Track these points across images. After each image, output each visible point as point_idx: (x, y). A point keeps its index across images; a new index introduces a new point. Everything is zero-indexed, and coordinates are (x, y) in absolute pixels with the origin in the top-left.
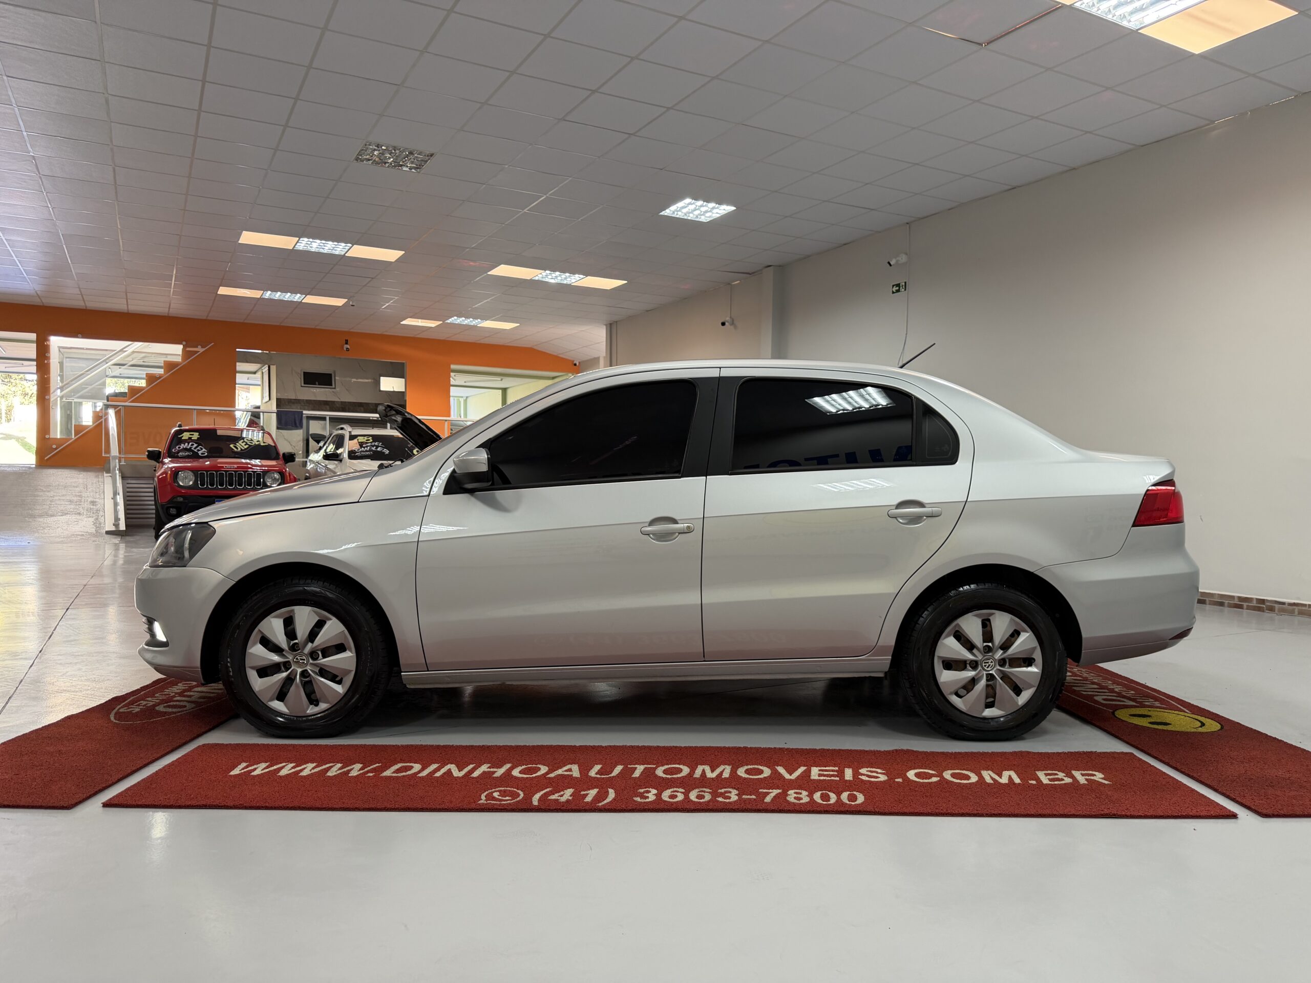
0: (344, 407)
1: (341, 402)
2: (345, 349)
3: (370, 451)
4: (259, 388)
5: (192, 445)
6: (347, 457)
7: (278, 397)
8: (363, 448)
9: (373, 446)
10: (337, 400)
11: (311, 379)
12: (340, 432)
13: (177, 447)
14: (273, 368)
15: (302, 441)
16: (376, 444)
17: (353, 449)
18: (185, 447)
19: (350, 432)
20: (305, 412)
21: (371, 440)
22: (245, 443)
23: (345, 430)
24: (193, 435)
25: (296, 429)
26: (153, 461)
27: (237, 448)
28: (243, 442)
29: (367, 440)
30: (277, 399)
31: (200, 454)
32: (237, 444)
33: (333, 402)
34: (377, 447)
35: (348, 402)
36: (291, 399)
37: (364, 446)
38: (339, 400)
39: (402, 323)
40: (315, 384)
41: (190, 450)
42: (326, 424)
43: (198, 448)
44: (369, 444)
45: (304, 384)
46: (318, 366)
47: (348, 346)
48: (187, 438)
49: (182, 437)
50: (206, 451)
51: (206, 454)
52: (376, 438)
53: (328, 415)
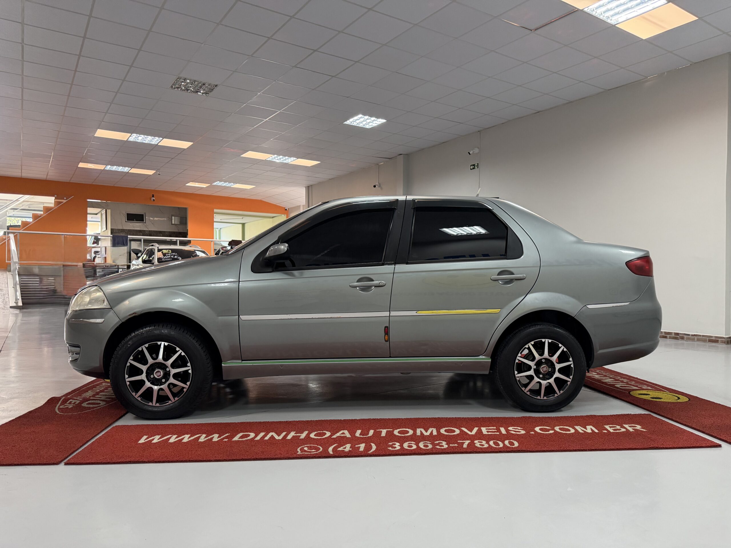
0: (151, 233)
1: (149, 231)
2: (152, 200)
3: (170, 258)
4: (100, 223)
6: (157, 262)
7: (112, 228)
8: (166, 257)
9: (172, 255)
10: (146, 229)
11: (131, 217)
12: (151, 247)
14: (109, 211)
15: (126, 254)
16: (174, 254)
17: (160, 257)
19: (158, 248)
20: (129, 236)
21: (171, 252)
23: (155, 246)
25: (124, 246)
29: (168, 252)
30: (111, 229)
33: (143, 230)
34: (174, 256)
35: (153, 231)
36: (120, 229)
37: (167, 255)
38: (148, 230)
39: (186, 185)
40: (134, 221)
42: (141, 244)
44: (170, 254)
45: (127, 220)
46: (135, 210)
47: (154, 199)
52: (173, 251)
53: (142, 238)
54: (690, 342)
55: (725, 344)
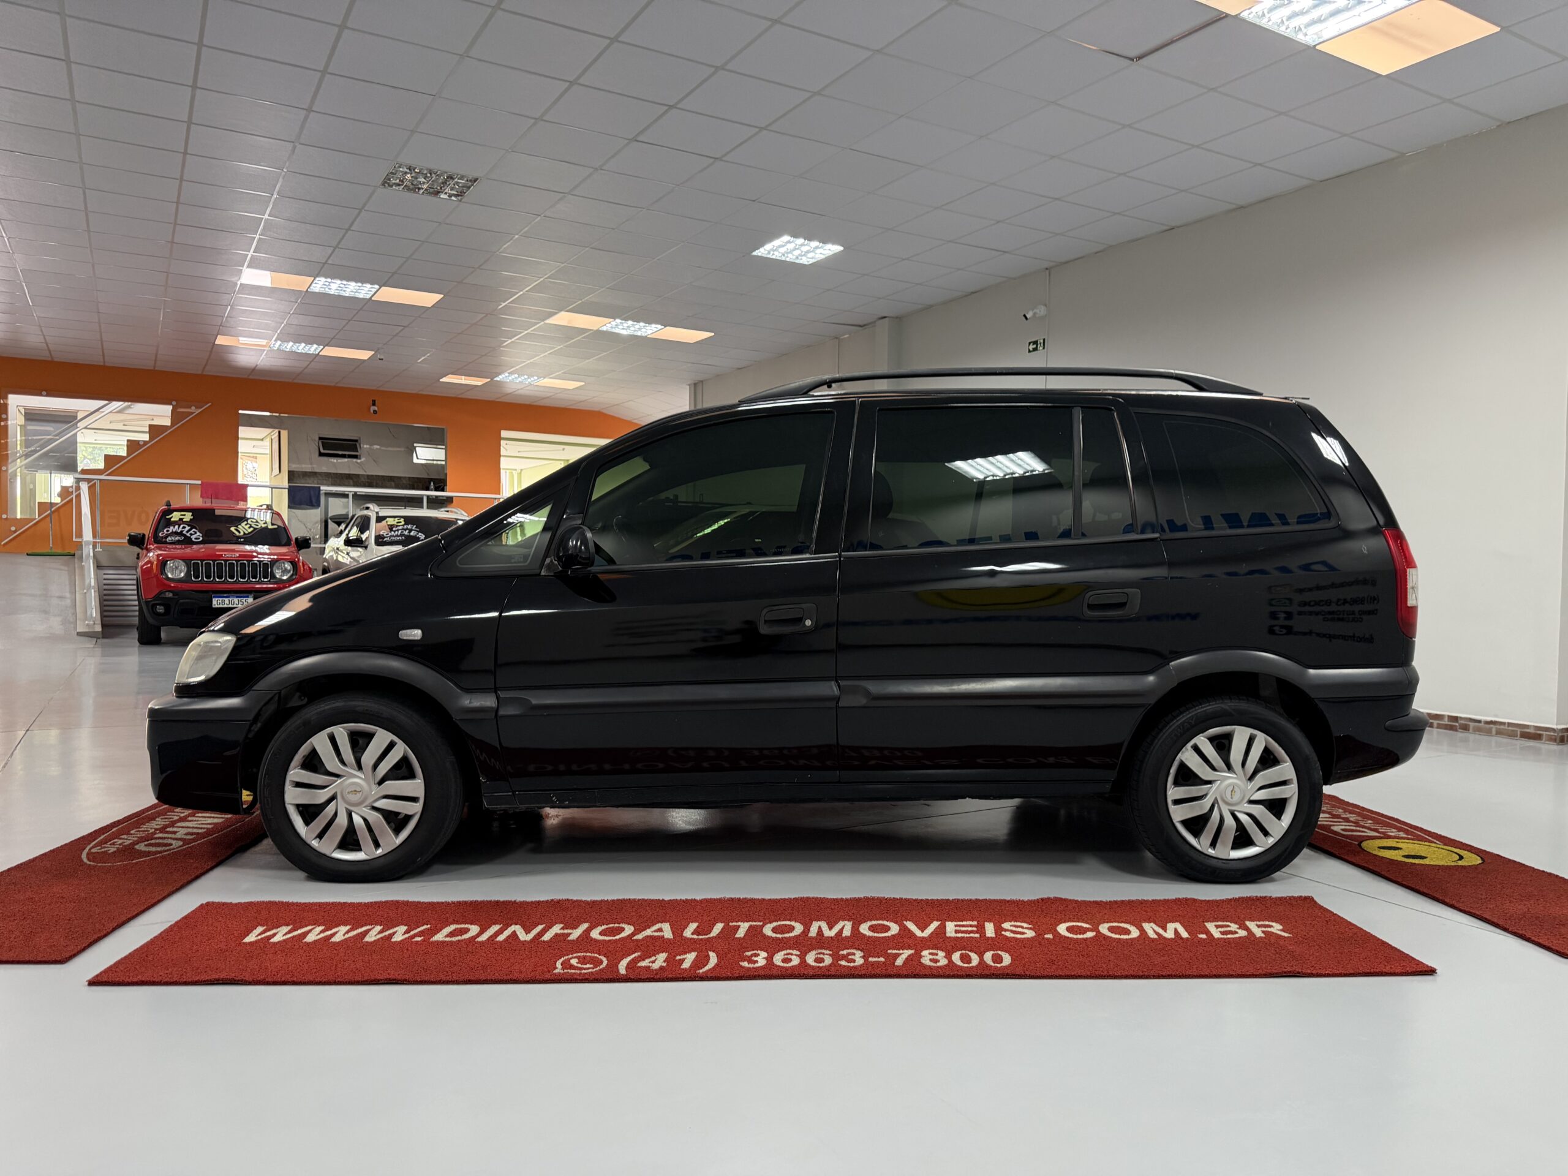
0: (371, 481)
1: (368, 476)
2: (372, 412)
3: (401, 535)
4: (267, 458)
5: (184, 528)
6: (374, 543)
7: (290, 470)
8: (394, 534)
9: (405, 530)
10: (361, 472)
11: (332, 447)
12: (366, 512)
13: (165, 531)
14: (285, 433)
15: (320, 523)
17: (381, 533)
18: (174, 530)
19: (377, 513)
20: (322, 488)
22: (248, 526)
23: (371, 510)
24: (184, 515)
25: (312, 509)
26: (135, 547)
27: (239, 532)
28: (246, 525)
29: (398, 523)
30: (289, 472)
31: (193, 539)
32: (239, 526)
33: (358, 476)
34: (410, 531)
35: (376, 476)
36: (306, 472)
37: (395, 529)
38: (365, 473)
39: (441, 380)
41: (181, 534)
42: (348, 502)
43: (191, 532)
44: (400, 528)
45: (320, 452)
46: (341, 430)
47: (376, 408)
48: (177, 519)
49: (172, 517)
50: (201, 535)
51: (201, 539)
52: (408, 520)
53: (351, 492)
54: (1484, 738)
55: (1555, 744)
